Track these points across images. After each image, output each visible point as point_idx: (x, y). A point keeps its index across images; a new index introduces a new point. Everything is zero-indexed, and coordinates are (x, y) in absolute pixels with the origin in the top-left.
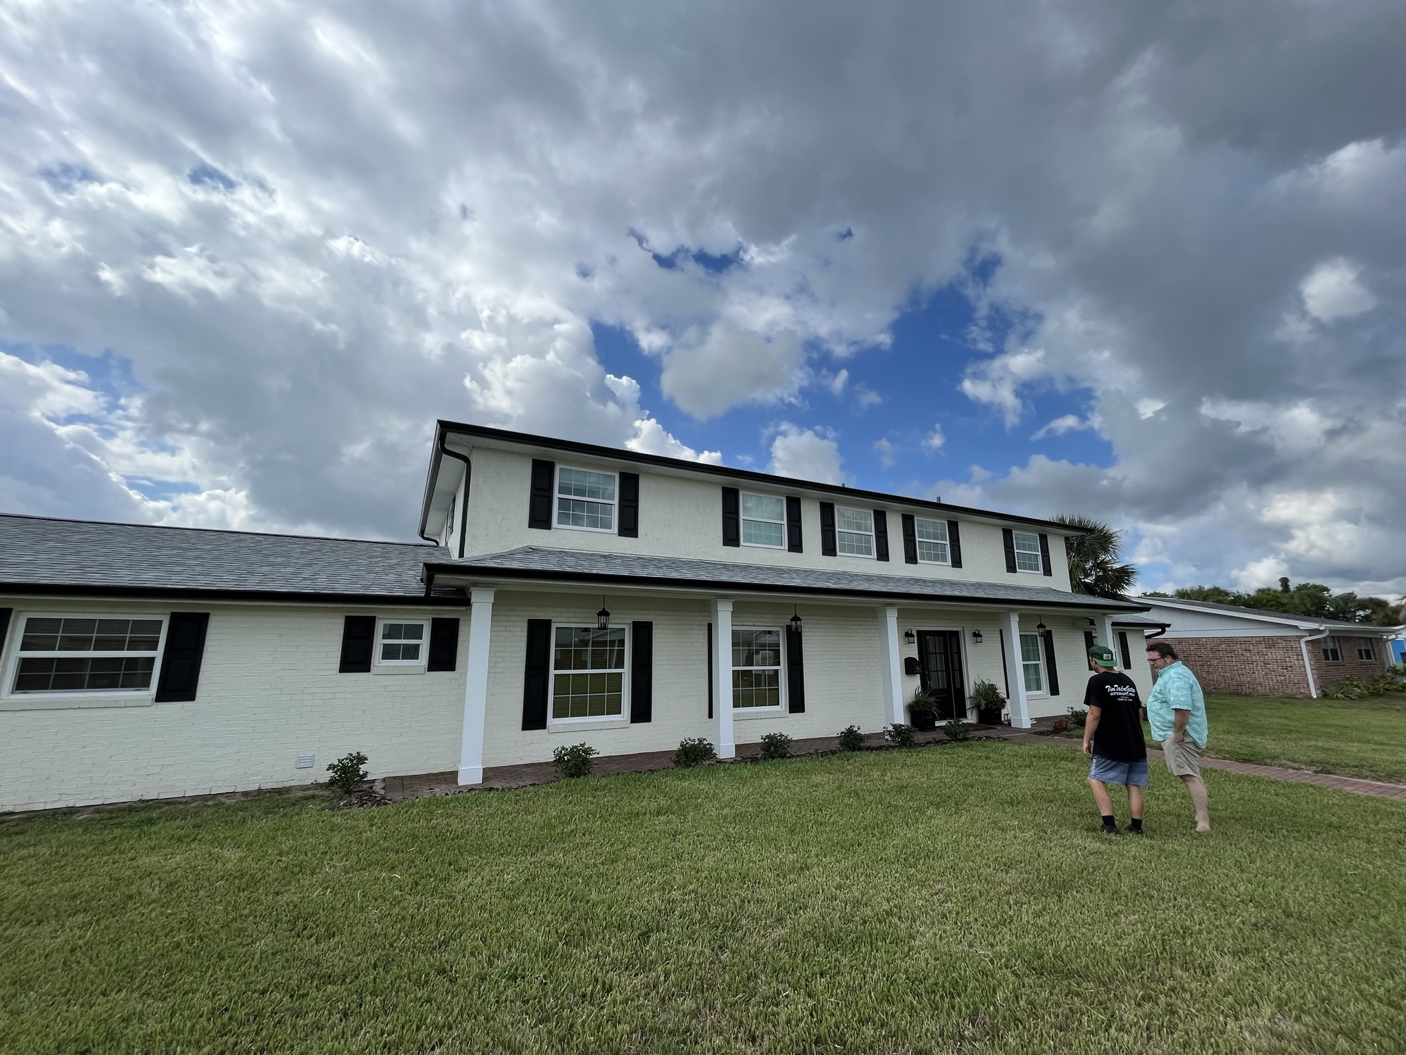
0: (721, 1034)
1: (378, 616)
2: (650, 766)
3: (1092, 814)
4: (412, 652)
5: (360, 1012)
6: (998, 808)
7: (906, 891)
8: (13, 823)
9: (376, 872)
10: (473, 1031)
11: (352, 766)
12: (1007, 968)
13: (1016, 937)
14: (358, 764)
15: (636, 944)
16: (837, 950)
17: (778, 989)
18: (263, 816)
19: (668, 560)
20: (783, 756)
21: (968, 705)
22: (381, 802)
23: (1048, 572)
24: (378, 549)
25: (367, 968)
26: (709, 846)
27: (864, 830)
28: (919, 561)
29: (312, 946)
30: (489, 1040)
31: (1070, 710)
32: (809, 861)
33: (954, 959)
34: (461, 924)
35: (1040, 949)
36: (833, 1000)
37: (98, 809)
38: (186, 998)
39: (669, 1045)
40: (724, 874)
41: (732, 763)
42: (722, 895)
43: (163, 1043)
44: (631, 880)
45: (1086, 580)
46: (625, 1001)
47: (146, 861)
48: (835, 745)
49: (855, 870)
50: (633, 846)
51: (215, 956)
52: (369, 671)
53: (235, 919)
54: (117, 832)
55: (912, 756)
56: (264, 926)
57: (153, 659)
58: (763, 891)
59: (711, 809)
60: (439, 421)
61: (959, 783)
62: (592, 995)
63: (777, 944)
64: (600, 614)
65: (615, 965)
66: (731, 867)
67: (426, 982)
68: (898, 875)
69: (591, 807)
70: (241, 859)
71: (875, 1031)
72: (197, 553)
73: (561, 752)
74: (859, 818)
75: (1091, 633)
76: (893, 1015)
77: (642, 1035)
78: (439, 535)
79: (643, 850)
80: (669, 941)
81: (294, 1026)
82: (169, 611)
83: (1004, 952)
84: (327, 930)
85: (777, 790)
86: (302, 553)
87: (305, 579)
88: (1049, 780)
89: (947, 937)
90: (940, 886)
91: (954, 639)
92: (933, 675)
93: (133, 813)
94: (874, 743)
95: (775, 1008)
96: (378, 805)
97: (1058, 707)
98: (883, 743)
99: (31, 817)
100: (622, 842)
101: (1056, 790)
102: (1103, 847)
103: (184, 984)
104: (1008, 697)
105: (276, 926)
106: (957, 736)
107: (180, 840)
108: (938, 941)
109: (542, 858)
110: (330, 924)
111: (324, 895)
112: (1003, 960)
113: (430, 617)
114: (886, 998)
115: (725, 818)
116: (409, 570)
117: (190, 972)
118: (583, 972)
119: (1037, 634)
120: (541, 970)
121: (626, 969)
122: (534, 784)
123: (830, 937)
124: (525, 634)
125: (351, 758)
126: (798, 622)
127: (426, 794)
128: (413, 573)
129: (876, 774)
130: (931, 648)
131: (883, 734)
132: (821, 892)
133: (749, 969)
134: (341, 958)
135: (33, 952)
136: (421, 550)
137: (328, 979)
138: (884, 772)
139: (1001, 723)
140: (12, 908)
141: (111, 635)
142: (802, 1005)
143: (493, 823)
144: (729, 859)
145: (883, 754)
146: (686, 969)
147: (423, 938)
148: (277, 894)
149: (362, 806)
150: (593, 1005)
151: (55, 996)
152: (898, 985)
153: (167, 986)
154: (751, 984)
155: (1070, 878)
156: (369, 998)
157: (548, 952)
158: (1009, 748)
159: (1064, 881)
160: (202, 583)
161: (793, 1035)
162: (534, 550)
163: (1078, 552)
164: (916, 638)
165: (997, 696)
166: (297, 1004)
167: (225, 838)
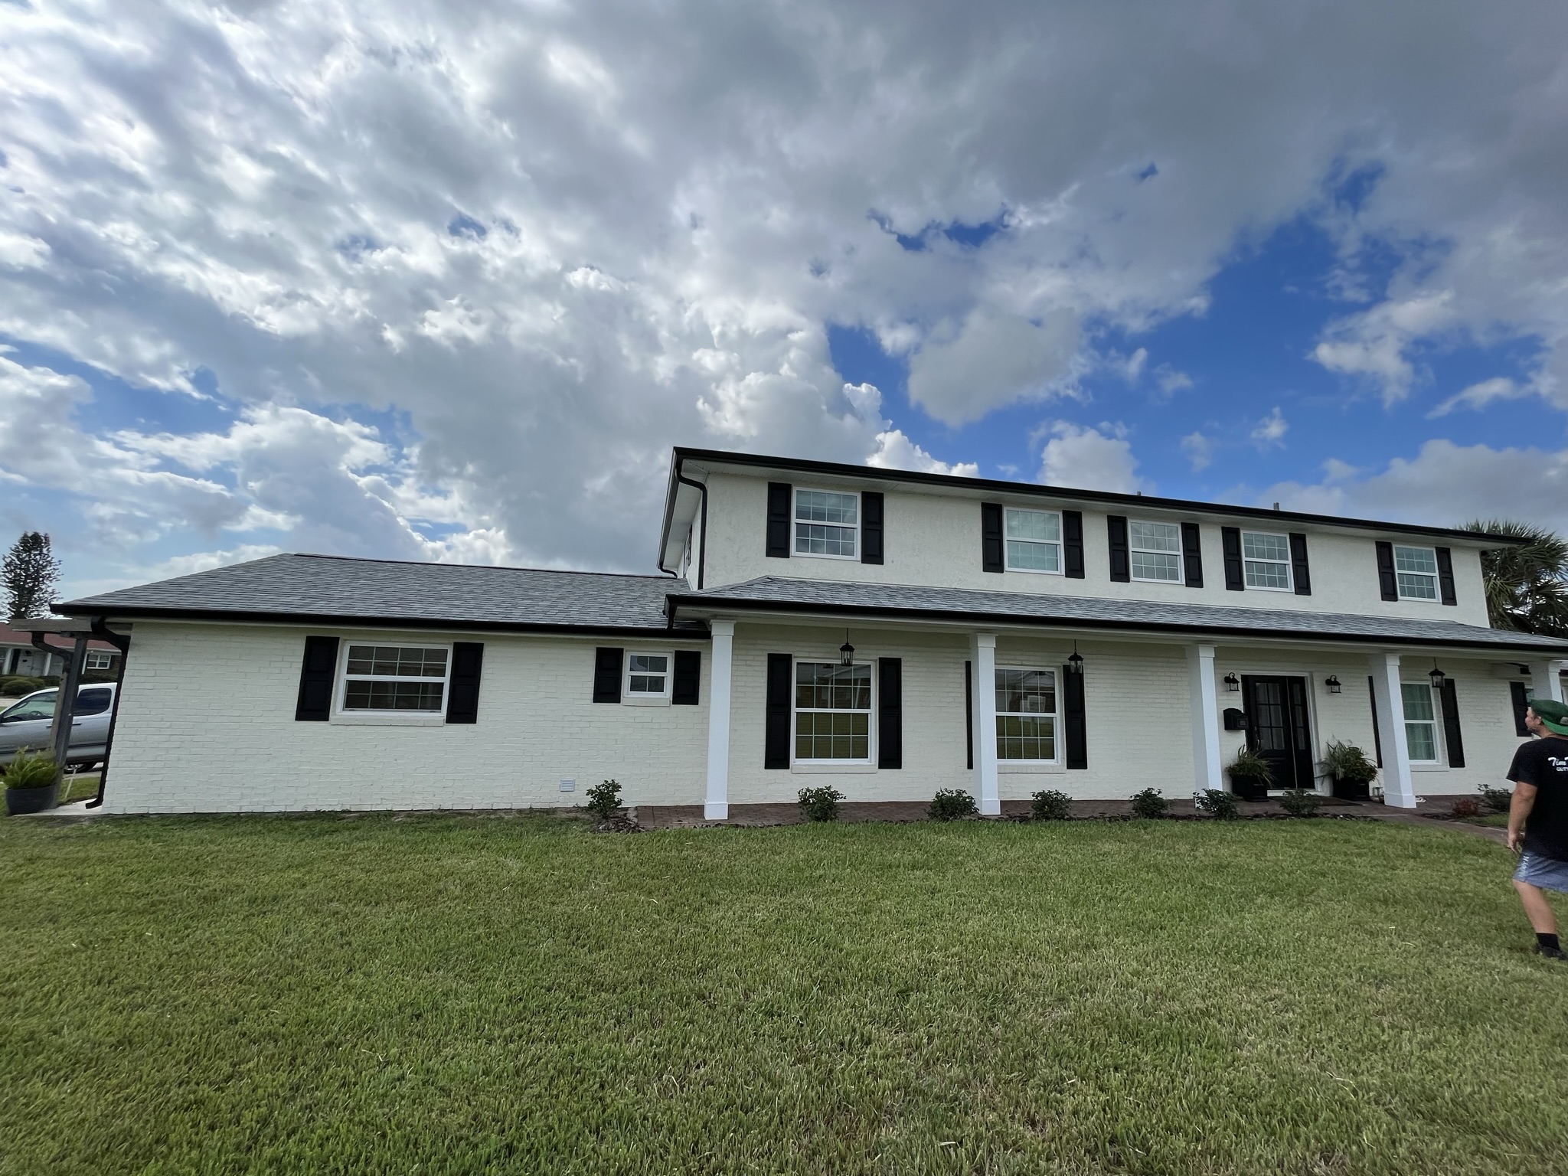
0: (994, 1110)
1: (626, 648)
2: (901, 817)
3: (1519, 930)
4: (657, 685)
5: (631, 1021)
6: (1363, 906)
7: (1228, 990)
8: (350, 820)
9: (635, 895)
10: (734, 1057)
11: (608, 793)
12: (1377, 1103)
13: (1393, 1067)
14: (613, 791)
15: (895, 1001)
16: (1135, 1044)
17: (1061, 1075)
18: (537, 832)
19: (916, 589)
20: (1061, 818)
21: (1317, 772)
22: (635, 829)
23: (1450, 598)
24: (622, 582)
25: (634, 983)
26: (973, 909)
27: (1168, 912)
28: (1246, 586)
29: (586, 955)
30: (750, 1069)
31: (1483, 788)
32: (1096, 939)
33: (1298, 1080)
34: (716, 954)
35: (1431, 1089)
36: (1131, 1099)
37: (410, 814)
38: (489, 983)
39: (936, 1110)
40: (992, 941)
41: (997, 820)
42: (991, 964)
43: (474, 1019)
44: (886, 934)
45: (1516, 612)
46: (886, 1057)
47: (449, 862)
48: (1127, 810)
49: (1157, 957)
50: (887, 898)
51: (509, 951)
52: (619, 702)
53: (521, 922)
54: (425, 835)
55: (1234, 830)
56: (544, 931)
57: (442, 684)
58: (1040, 965)
59: (974, 867)
60: (675, 448)
61: (1303, 868)
62: (850, 1044)
63: (1059, 1025)
64: (844, 649)
65: (873, 1019)
66: (1001, 934)
67: (688, 1004)
68: (1216, 970)
69: (839, 854)
70: (522, 870)
71: (1188, 1143)
72: (471, 588)
73: (806, 793)
74: (1162, 898)
75: (1522, 685)
76: (1212, 1131)
77: (905, 1094)
78: (677, 567)
79: (898, 904)
80: (931, 1003)
81: (576, 1023)
82: (453, 641)
83: (1373, 1084)
84: (597, 942)
85: (1054, 855)
86: (557, 587)
87: (561, 611)
88: (1446, 878)
89: (1288, 1052)
90: (1277, 991)
91: (1297, 687)
92: (1265, 732)
93: (435, 820)
94: (1179, 811)
95: (1059, 1095)
96: (633, 832)
97: (1464, 783)
98: (1192, 812)
99: (363, 816)
100: (875, 893)
101: (1459, 891)
102: (1538, 975)
103: (486, 971)
104: (1380, 765)
105: (554, 932)
106: (1301, 811)
107: (472, 847)
108: (1274, 1056)
109: (792, 899)
110: (599, 937)
111: (592, 910)
112: (1371, 1094)
113: (673, 650)
114: (1203, 1108)
115: (991, 879)
116: (651, 602)
117: (490, 962)
118: (840, 1020)
119: (1430, 683)
120: (797, 1011)
121: (885, 1024)
122: (780, 825)
123: (1126, 1029)
124: (765, 669)
125: (607, 785)
126: (1079, 662)
127: (675, 826)
128: (655, 605)
129: (1183, 847)
130: (1262, 697)
131: (1192, 801)
132: (1112, 975)
133: (1026, 1047)
134: (611, 970)
135: (374, 928)
136: (661, 583)
137: (601, 987)
138: (1194, 847)
139: (1368, 799)
140: (357, 889)
141: (410, 662)
142: (1091, 1098)
143: (742, 859)
144: (997, 926)
145: (1193, 825)
146: (952, 1035)
147: (682, 962)
148: (553, 904)
149: (618, 831)
150: (852, 1054)
151: (393, 966)
152: (1219, 1097)
153: (473, 971)
154: (1029, 1064)
155: (1479, 1007)
156: (637, 1010)
157: (803, 994)
158: (1380, 832)
159: (1470, 1009)
160: (476, 616)
161: (1082, 1128)
162: (773, 580)
163: (1503, 571)
164: (1240, 685)
165: (1363, 763)
166: (578, 1004)
167: (508, 849)
